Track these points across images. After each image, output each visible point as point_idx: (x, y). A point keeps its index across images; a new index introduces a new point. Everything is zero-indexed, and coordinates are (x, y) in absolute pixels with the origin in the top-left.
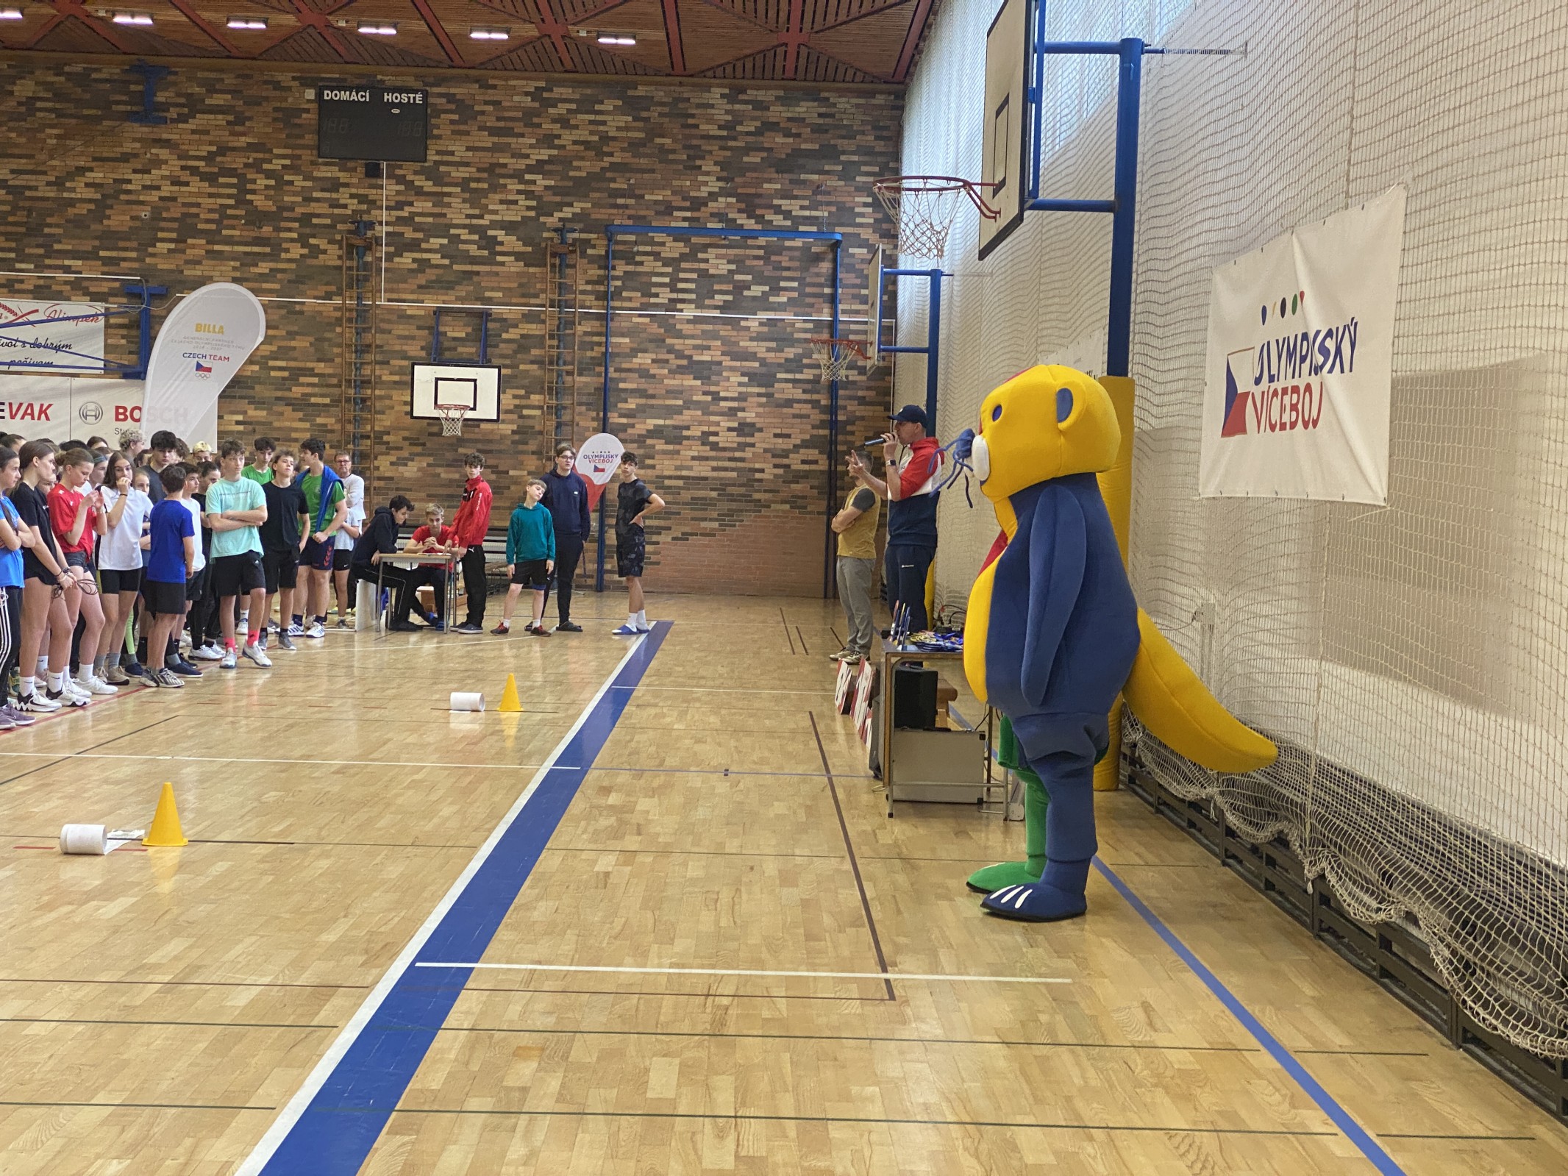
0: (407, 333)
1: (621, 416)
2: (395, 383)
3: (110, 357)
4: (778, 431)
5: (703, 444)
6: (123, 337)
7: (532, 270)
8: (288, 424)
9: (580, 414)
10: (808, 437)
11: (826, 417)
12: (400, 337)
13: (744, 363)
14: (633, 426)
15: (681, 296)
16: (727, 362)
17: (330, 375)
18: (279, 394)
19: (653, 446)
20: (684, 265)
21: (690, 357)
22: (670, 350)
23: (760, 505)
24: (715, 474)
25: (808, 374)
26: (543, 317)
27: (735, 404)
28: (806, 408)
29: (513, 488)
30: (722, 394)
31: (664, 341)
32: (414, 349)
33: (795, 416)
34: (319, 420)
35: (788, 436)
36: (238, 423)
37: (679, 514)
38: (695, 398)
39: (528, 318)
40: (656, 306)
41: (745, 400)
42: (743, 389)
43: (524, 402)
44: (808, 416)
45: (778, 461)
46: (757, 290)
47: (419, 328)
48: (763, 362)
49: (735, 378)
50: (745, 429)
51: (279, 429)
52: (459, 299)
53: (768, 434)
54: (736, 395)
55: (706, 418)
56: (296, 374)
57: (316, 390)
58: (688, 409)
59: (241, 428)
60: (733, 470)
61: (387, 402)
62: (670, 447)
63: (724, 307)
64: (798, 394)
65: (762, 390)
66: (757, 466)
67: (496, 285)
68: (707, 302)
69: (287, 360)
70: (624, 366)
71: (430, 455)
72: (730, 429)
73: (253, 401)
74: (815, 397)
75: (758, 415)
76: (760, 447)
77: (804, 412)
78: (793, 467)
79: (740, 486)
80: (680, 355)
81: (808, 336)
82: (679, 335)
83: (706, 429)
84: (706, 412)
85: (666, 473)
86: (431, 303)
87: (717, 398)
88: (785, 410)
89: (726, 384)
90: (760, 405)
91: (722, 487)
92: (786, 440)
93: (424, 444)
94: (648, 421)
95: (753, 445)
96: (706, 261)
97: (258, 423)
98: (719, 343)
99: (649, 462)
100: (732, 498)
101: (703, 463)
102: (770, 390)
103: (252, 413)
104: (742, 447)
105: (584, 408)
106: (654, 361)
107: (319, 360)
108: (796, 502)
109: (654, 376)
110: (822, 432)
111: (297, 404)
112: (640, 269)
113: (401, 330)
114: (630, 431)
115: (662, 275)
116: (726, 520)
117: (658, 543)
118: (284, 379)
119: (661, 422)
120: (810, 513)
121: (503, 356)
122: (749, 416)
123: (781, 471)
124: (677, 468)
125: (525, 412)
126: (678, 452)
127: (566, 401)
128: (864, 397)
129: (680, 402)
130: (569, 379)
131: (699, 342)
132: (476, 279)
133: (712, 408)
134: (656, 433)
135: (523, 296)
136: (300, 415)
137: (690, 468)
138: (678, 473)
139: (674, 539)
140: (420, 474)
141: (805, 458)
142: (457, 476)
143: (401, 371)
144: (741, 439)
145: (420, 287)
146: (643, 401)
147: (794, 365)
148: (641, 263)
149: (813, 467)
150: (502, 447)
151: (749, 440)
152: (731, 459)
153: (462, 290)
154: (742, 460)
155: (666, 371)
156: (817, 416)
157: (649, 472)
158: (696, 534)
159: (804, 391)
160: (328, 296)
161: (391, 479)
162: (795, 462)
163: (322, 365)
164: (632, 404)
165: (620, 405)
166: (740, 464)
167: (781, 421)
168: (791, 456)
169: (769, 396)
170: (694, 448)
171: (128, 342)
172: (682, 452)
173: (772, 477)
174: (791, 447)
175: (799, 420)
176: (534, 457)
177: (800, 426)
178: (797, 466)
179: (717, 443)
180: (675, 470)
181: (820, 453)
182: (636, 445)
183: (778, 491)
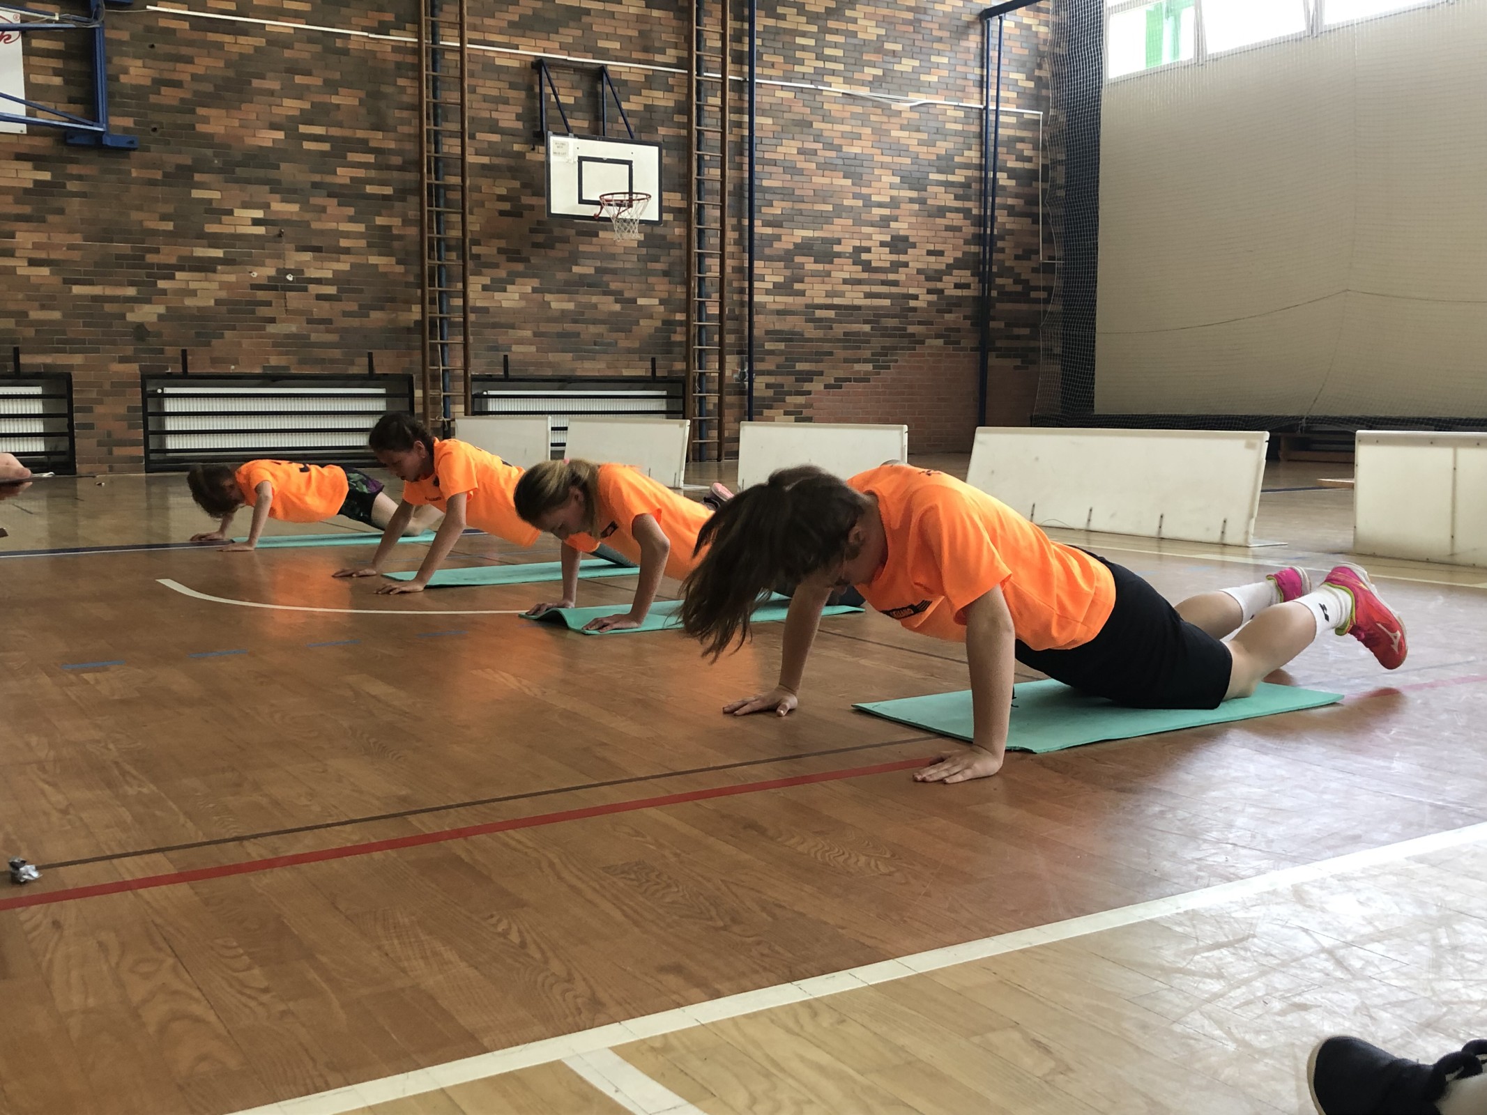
0: (495, 93)
1: (768, 224)
2: (483, 166)
4: (931, 247)
5: (854, 264)
6: (57, 72)
7: (656, 13)
8: (333, 225)
10: (959, 254)
11: (979, 230)
12: (486, 99)
13: (897, 160)
14: (778, 238)
15: (830, 65)
16: (878, 156)
17: (391, 152)
18: (317, 178)
19: (802, 265)
20: (832, 24)
21: (838, 148)
22: (818, 138)
23: (916, 340)
24: (868, 302)
25: (959, 177)
26: (671, 81)
27: (886, 212)
28: (956, 219)
29: (642, 322)
30: (874, 198)
31: (810, 124)
33: (948, 228)
34: (380, 221)
35: (940, 253)
36: (256, 222)
37: (831, 354)
38: (846, 202)
39: (650, 81)
40: (804, 77)
41: (897, 206)
42: (895, 193)
44: (958, 229)
45: (932, 285)
46: (907, 65)
47: (513, 86)
48: (916, 158)
49: (889, 178)
50: (899, 244)
51: (322, 233)
52: (563, 47)
53: (920, 252)
54: (889, 200)
55: (856, 229)
56: (341, 148)
57: (372, 174)
58: (839, 216)
59: (261, 230)
60: (886, 296)
62: (820, 267)
63: (875, 83)
64: (948, 200)
65: (914, 194)
66: (912, 291)
67: (610, 30)
68: (857, 76)
69: (327, 125)
70: (771, 156)
71: (534, 276)
72: (883, 244)
73: (276, 187)
74: (967, 204)
75: (911, 226)
76: (913, 266)
77: (956, 223)
78: (947, 292)
79: (894, 316)
80: (829, 146)
81: (959, 127)
82: (827, 117)
83: (857, 243)
84: (858, 222)
85: (817, 301)
86: (529, 50)
87: (868, 203)
88: (938, 221)
89: (878, 184)
90: (913, 213)
91: (874, 317)
92: (940, 258)
93: (526, 260)
94: (795, 232)
95: (906, 265)
96: (855, 21)
97: (288, 222)
98: (869, 131)
99: (797, 286)
100: (885, 332)
101: (856, 287)
102: (924, 194)
103: (281, 207)
104: (894, 267)
107: (376, 127)
108: (950, 336)
109: (801, 172)
110: (974, 249)
111: (344, 195)
112: (782, 24)
113: (490, 87)
114: (776, 245)
115: (804, 34)
116: (881, 359)
117: (809, 393)
118: (323, 154)
119: (809, 233)
120: (963, 349)
122: (901, 227)
123: (934, 298)
124: (829, 294)
126: (828, 274)
128: (1012, 207)
129: (830, 208)
131: (847, 128)
132: (585, 19)
133: (864, 216)
134: (804, 248)
135: (646, 49)
136: (351, 211)
137: (841, 294)
138: (829, 301)
139: (827, 387)
140: (523, 304)
141: (957, 280)
142: (571, 306)
144: (894, 257)
145: (512, 24)
146: (788, 205)
147: (945, 163)
148: (783, 17)
149: (965, 292)
150: (628, 265)
151: (903, 258)
152: (884, 283)
153: (569, 34)
154: (895, 283)
155: (814, 166)
156: (969, 230)
157: (800, 300)
158: (849, 380)
159: (957, 198)
160: (383, 28)
161: (485, 310)
162: (947, 285)
163: (380, 135)
164: (777, 209)
165: (766, 210)
166: (894, 290)
167: (933, 233)
168: (944, 278)
169: (922, 201)
170: (845, 268)
171: (66, 82)
172: (833, 274)
173: (925, 306)
174: (943, 267)
175: (950, 234)
176: (666, 279)
177: (953, 241)
178: (951, 291)
179: (870, 262)
180: (826, 296)
181: (972, 275)
182: (782, 264)
183: (931, 323)
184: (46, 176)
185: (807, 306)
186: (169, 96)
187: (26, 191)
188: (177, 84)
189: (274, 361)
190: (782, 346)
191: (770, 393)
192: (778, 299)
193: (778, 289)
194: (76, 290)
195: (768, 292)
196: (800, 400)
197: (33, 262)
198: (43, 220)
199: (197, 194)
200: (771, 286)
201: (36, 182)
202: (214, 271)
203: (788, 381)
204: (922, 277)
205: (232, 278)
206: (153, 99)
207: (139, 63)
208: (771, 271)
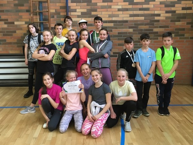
24: (132, 18)
29: (17, 32)
60: (142, 15)
62: (106, 4)
66: (156, 12)
78: (177, 12)
79: (146, 25)
91: (135, 26)
101: (125, 12)
123: (170, 15)
126: (110, 7)
137: (117, 16)
138: (110, 19)
141: (184, 6)
149: (189, 12)
150: (8, 8)
152: (140, 9)
154: (147, 9)
166: (146, 12)
168: (176, 5)
170: (119, 4)
172: (113, 7)
173: (165, 19)
176: (28, 13)
180: (109, 17)
182: (85, 4)
183: (168, 27)
193: (83, 15)
195: (78, 16)
200: (80, 14)
204: (163, 6)
208: (79, 7)
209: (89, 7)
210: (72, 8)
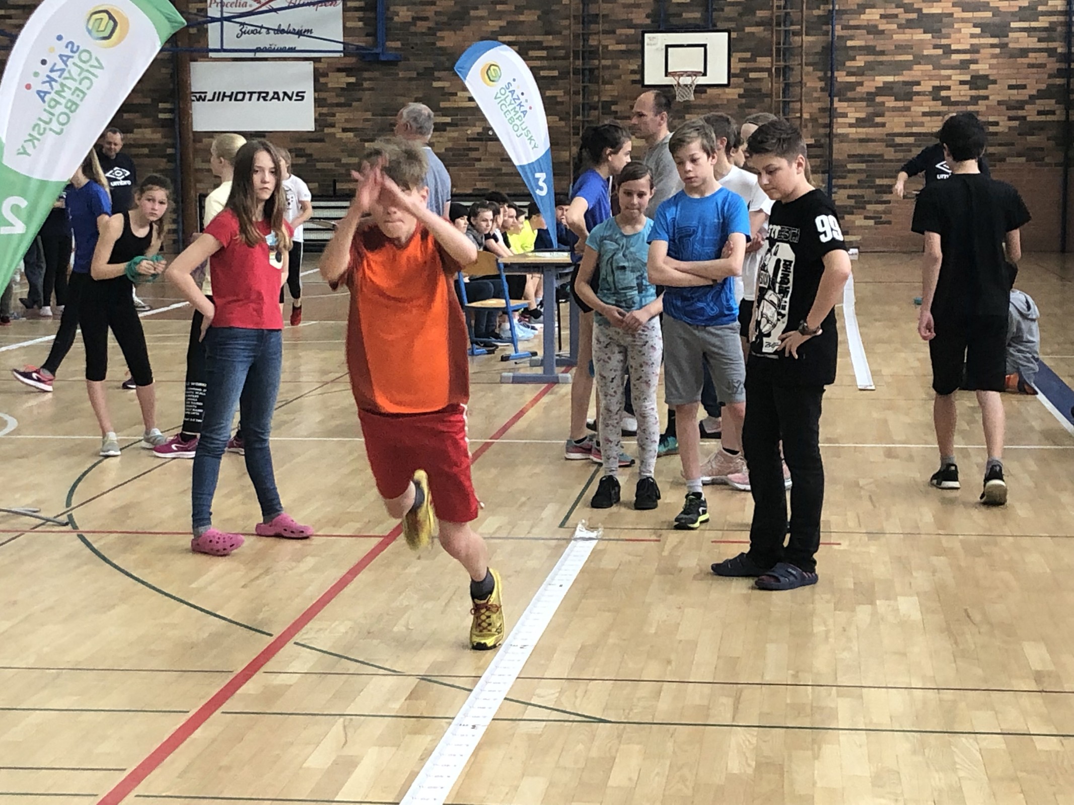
1: (850, 74)
2: (622, 52)
3: (349, 40)
4: (1013, 82)
5: (934, 99)
6: (360, 19)
9: (808, 74)
10: (1043, 86)
11: (1063, 66)
13: (976, 14)
14: (861, 84)
16: (958, 13)
17: (558, 48)
19: (883, 103)
21: (920, 10)
22: (900, 4)
25: (1043, 22)
27: (967, 57)
28: (1042, 58)
30: (953, 47)
32: (640, 17)
33: (1031, 66)
35: (1024, 87)
38: (926, 52)
41: (978, 52)
42: (975, 41)
43: (751, 65)
44: (1042, 66)
45: (1012, 113)
48: (996, 12)
49: (967, 30)
50: (979, 82)
53: (1002, 86)
54: (968, 47)
55: (936, 72)
57: (545, 63)
58: (919, 63)
61: (615, 72)
62: (900, 104)
64: (1031, 42)
65: (995, 41)
66: (991, 119)
70: (852, 23)
72: (962, 83)
74: (1052, 45)
75: (991, 67)
76: (994, 99)
77: (1039, 61)
78: (1029, 119)
80: (909, 9)
83: (937, 83)
84: (938, 67)
85: (897, 130)
87: (948, 51)
88: (1020, 60)
89: (958, 36)
90: (994, 56)
92: (1021, 91)
94: (877, 78)
95: (986, 98)
99: (878, 120)
101: (935, 118)
102: (1005, 40)
104: (975, 100)
105: (811, 69)
106: (882, 16)
107: (547, 33)
108: (1033, 155)
109: (883, 32)
110: (1059, 81)
114: (859, 89)
117: (889, 202)
119: (890, 79)
120: (1048, 165)
121: (730, 20)
122: (982, 68)
123: (1015, 123)
124: (908, 125)
125: (752, 75)
126: (908, 109)
127: (794, 62)
129: (910, 57)
130: (797, 39)
133: (944, 62)
134: (885, 89)
137: (922, 124)
138: (909, 130)
141: (1041, 108)
143: (627, 40)
144: (974, 93)
146: (871, 58)
147: (1029, 13)
149: (1050, 118)
151: (982, 92)
155: (895, 26)
156: (1053, 65)
157: (879, 130)
159: (1040, 40)
162: (1031, 113)
163: (550, 37)
164: (860, 61)
165: (848, 64)
167: (1015, 71)
168: (1027, 107)
169: (1003, 46)
170: (924, 103)
171: (365, 24)
172: (912, 109)
173: (1007, 130)
174: (1027, 98)
175: (1034, 70)
177: (1037, 76)
178: (1033, 117)
179: (949, 97)
180: (906, 127)
181: (1056, 103)
182: (864, 104)
183: (1013, 144)
184: (352, 80)
185: (888, 135)
186: (422, 26)
187: (342, 89)
188: (426, 19)
189: (479, 185)
190: (863, 166)
191: (852, 202)
192: (860, 130)
193: (860, 122)
194: (367, 144)
195: (851, 125)
196: (880, 207)
197: (345, 130)
198: (350, 105)
199: (436, 84)
200: (853, 121)
201: (348, 84)
202: (445, 130)
203: (868, 193)
205: (455, 134)
206: (413, 29)
207: (405, 8)
208: (853, 109)
209: (871, 110)
210: (839, 111)
